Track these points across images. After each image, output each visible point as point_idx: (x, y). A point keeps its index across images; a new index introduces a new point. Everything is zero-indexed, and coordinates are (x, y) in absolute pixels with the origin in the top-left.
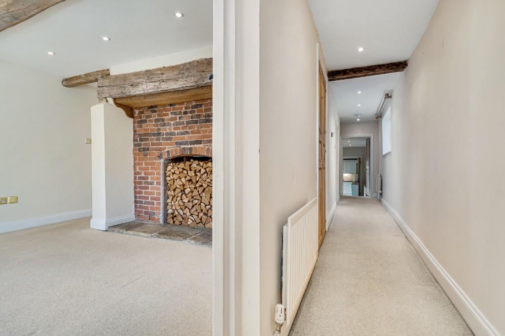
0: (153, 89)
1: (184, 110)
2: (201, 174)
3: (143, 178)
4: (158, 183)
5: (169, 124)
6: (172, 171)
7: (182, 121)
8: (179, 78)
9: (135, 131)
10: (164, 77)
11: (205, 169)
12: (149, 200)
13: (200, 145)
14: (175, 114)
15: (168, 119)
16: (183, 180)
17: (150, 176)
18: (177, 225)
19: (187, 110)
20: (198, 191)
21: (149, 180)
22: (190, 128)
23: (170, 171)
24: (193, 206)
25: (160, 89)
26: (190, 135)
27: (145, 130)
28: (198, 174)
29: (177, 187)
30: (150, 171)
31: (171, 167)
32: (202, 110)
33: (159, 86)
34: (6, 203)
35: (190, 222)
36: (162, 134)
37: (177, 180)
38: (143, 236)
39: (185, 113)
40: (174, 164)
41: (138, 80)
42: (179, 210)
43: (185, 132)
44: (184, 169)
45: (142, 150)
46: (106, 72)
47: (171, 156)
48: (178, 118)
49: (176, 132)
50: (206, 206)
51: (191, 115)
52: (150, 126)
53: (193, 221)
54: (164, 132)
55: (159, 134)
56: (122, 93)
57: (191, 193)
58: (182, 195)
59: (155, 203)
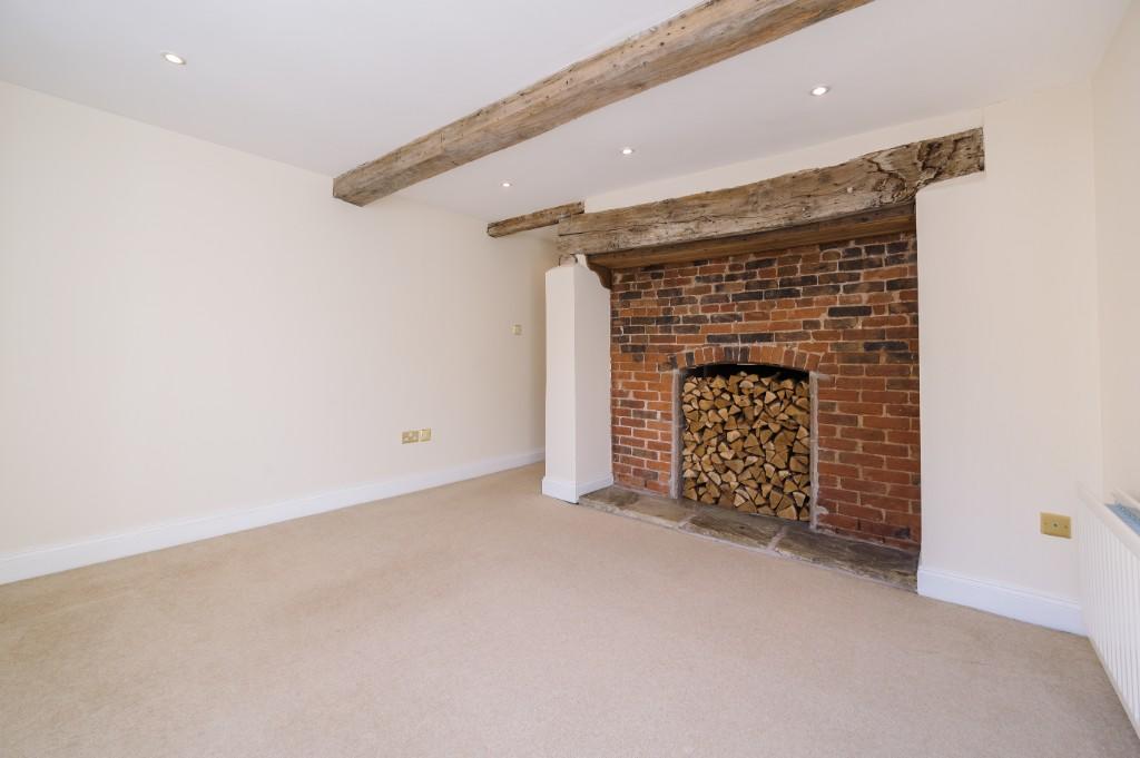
0: (681, 235)
1: (727, 272)
2: (766, 402)
3: (632, 404)
4: (667, 416)
5: (693, 301)
6: (697, 393)
7: (723, 293)
8: (746, 212)
9: (614, 313)
10: (708, 212)
11: (775, 392)
12: (645, 448)
13: (767, 344)
14: (707, 280)
15: (690, 289)
16: (723, 412)
17: (646, 402)
18: (706, 504)
19: (736, 273)
20: (759, 439)
21: (645, 409)
22: (742, 308)
23: (690, 392)
24: (745, 468)
25: (697, 236)
26: (743, 322)
27: (636, 311)
28: (758, 402)
29: (706, 427)
30: (647, 390)
31: (694, 386)
32: (773, 272)
33: (696, 230)
34: (417, 441)
35: (739, 501)
36: (676, 320)
37: (707, 412)
38: (660, 525)
39: (731, 278)
40: (700, 379)
41: (648, 221)
42: (710, 474)
43: (732, 315)
44: (723, 391)
45: (630, 349)
46: (575, 207)
47: (696, 364)
48: (713, 289)
49: (709, 315)
50: (777, 470)
51: (745, 282)
52: (649, 304)
53: (747, 500)
54: (681, 316)
55: (669, 320)
56: (610, 244)
57: (740, 442)
58: (719, 443)
59: (659, 455)
